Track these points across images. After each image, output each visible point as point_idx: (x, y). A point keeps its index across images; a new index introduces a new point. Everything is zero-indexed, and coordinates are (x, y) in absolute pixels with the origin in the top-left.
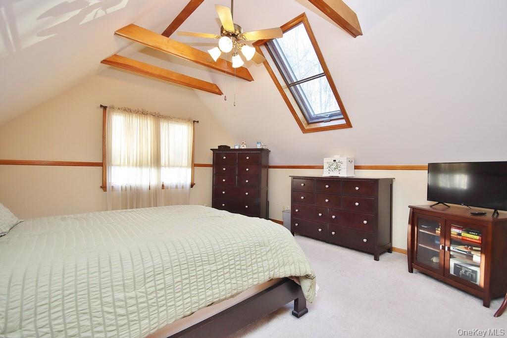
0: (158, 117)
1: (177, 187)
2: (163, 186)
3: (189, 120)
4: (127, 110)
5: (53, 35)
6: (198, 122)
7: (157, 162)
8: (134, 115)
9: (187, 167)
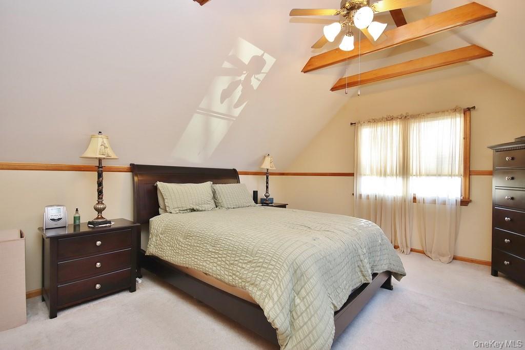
0: (406, 118)
1: (434, 202)
2: (415, 199)
3: (455, 110)
4: (374, 121)
5: (245, 104)
6: (474, 108)
7: (404, 170)
8: (379, 124)
9: (459, 175)
